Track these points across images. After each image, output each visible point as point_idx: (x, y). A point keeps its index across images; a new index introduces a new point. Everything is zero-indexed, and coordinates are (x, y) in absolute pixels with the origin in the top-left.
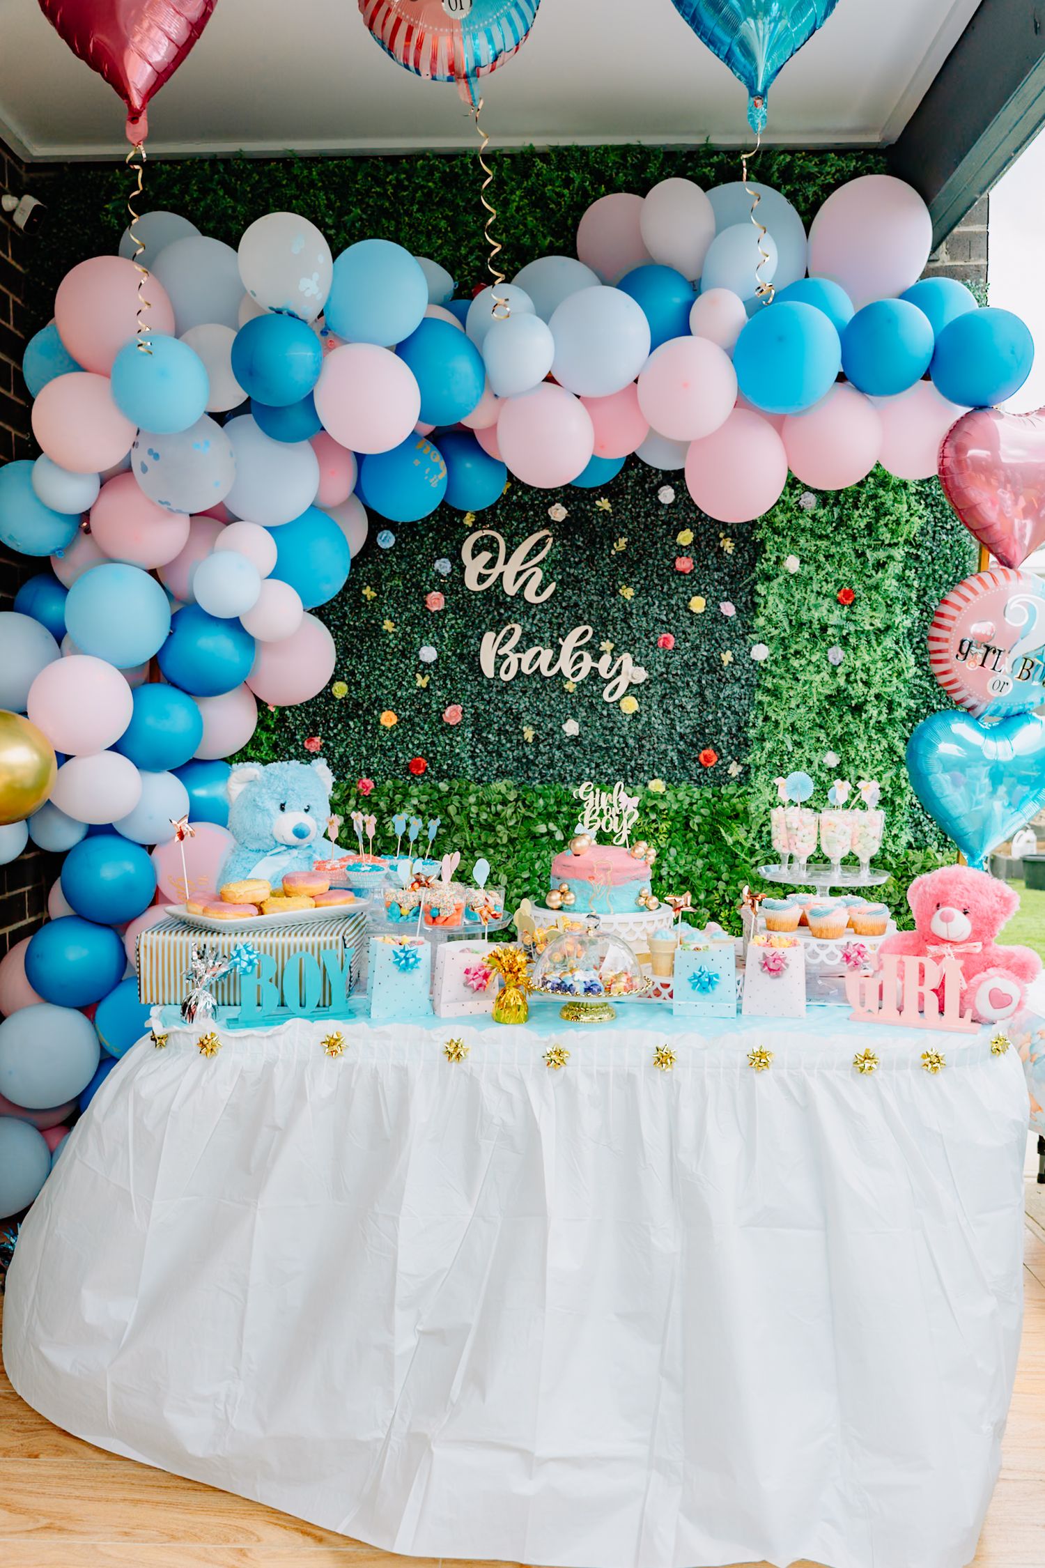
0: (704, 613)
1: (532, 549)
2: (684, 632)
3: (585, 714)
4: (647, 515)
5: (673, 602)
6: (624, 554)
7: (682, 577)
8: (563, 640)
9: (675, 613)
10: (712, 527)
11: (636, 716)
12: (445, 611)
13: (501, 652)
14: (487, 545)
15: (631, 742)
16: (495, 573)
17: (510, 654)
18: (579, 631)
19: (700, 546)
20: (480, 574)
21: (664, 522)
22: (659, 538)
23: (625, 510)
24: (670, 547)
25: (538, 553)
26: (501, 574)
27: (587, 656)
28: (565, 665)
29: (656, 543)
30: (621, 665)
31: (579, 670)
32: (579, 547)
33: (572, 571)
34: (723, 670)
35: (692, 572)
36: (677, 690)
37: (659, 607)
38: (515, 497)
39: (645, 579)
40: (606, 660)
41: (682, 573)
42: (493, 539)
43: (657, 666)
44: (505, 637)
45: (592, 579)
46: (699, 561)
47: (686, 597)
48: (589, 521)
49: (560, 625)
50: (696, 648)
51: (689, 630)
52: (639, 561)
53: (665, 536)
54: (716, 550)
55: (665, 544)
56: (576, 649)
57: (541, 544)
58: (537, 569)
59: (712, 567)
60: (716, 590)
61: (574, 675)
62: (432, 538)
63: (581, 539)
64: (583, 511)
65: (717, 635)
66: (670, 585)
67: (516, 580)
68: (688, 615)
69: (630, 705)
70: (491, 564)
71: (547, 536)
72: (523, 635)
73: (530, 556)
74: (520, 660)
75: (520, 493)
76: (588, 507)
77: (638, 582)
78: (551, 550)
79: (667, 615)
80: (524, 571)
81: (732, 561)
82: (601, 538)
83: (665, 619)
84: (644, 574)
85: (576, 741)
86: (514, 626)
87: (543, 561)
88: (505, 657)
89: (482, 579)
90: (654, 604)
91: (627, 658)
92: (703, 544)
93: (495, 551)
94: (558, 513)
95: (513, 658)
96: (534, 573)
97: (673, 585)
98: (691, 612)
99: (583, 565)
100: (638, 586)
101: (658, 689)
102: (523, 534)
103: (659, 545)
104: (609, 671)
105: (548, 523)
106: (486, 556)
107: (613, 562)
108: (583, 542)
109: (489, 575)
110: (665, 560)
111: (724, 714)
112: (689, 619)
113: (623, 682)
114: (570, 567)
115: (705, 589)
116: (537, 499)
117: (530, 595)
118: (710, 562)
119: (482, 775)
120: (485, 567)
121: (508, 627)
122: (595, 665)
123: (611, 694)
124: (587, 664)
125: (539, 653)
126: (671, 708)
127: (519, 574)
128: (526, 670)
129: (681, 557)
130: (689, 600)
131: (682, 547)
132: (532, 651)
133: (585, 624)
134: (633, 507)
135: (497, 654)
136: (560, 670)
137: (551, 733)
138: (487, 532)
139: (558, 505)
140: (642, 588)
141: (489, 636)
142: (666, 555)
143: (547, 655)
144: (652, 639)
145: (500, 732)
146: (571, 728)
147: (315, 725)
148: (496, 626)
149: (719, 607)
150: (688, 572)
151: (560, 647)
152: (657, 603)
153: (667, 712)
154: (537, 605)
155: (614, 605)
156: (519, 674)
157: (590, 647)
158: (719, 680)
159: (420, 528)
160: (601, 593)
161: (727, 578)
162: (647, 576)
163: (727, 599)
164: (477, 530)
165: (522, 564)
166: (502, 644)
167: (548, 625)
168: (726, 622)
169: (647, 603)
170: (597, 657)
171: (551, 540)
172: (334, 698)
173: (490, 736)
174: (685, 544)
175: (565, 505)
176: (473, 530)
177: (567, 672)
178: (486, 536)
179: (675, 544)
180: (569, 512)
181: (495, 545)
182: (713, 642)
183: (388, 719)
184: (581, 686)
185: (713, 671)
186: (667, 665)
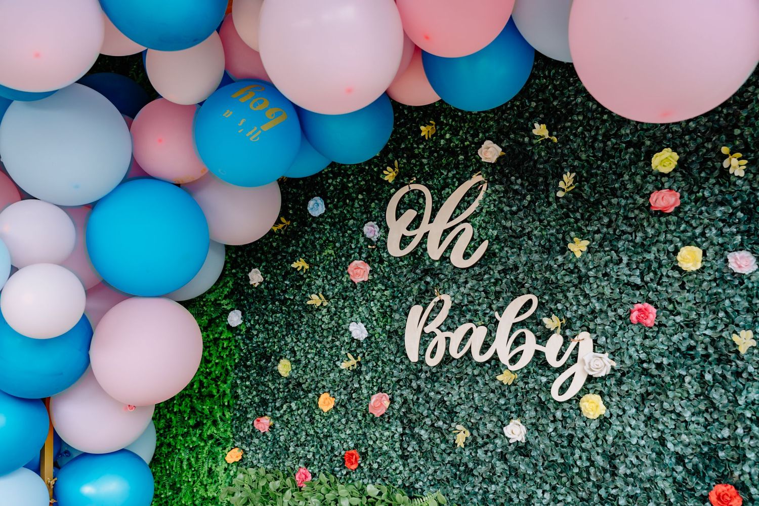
0: (702, 270)
1: (463, 200)
2: (670, 301)
3: (533, 413)
4: (607, 137)
5: (650, 257)
6: (576, 194)
7: (663, 219)
8: (500, 315)
9: (655, 273)
10: (709, 140)
11: (604, 422)
12: (372, 282)
13: (428, 330)
14: (413, 202)
15: (599, 460)
16: (419, 233)
17: (438, 332)
18: (520, 301)
19: (689, 170)
20: (403, 236)
21: (629, 144)
22: (625, 166)
23: (575, 135)
24: (644, 177)
25: (469, 204)
26: (426, 235)
27: (530, 337)
28: (502, 347)
29: (621, 175)
30: (577, 348)
31: (521, 353)
32: (516, 192)
33: (508, 224)
34: (742, 359)
35: (678, 210)
36: (663, 388)
37: (628, 265)
38: (442, 142)
39: (608, 226)
40: (556, 341)
41: (661, 213)
42: (420, 194)
43: (632, 350)
44: (432, 310)
45: (536, 232)
46: (691, 192)
47: (671, 248)
48: (528, 157)
49: (498, 295)
50: (692, 325)
51: (678, 298)
52: (598, 202)
53: (633, 163)
54: (716, 173)
55: (635, 174)
56: (515, 326)
57: (472, 193)
58: (468, 226)
59: (712, 200)
60: (721, 234)
61: (514, 360)
62: (363, 200)
63: (519, 181)
64: (522, 144)
65: (727, 302)
66: (645, 232)
67: (441, 242)
68: (676, 274)
69: (593, 406)
70: (416, 223)
71: (479, 183)
72: (453, 309)
73: (460, 208)
74: (448, 339)
75: (448, 136)
76: (526, 139)
77: (598, 232)
78: (484, 199)
79: (642, 276)
80: (452, 228)
81: (746, 188)
82: (546, 178)
83: (638, 281)
84: (606, 220)
85: (523, 449)
86: (443, 297)
87: (475, 215)
88: (433, 335)
89: (405, 241)
90: (621, 260)
91: (585, 340)
92: (695, 168)
93: (422, 207)
94: (490, 152)
95: (441, 337)
96: (464, 230)
97: (650, 232)
98: (681, 271)
99: (521, 214)
100: (597, 236)
101: (637, 386)
102: (453, 184)
103: (626, 177)
104: (559, 358)
105: (480, 166)
106: (411, 214)
107: (562, 207)
108: (522, 185)
109: (413, 237)
110: (637, 197)
111: (748, 430)
112: (678, 280)
113: (579, 374)
114: (506, 219)
115: (703, 234)
116: (466, 139)
117: (457, 259)
118: (707, 194)
119: (417, 481)
120: (408, 229)
121: (436, 299)
122: (540, 348)
123: (563, 390)
124: (530, 346)
125: (470, 332)
126: (657, 414)
127: (446, 232)
128: (454, 353)
129: (659, 189)
130: (676, 251)
131: (663, 175)
132: (463, 329)
133: (529, 292)
134: (585, 129)
135: (423, 331)
136: (496, 353)
137: (490, 438)
138: (413, 187)
139: (488, 143)
140: (604, 239)
141: (416, 310)
142: (639, 189)
143: (480, 333)
144: (620, 311)
145: (434, 428)
146: (516, 431)
147: (264, 402)
148: (422, 298)
149: (726, 261)
150: (672, 210)
151: (497, 322)
152: (625, 259)
153: (650, 419)
154: (467, 269)
155: (563, 264)
156: (447, 359)
157: (534, 323)
158: (737, 374)
159: (351, 190)
160: (547, 250)
161: (740, 215)
162: (611, 221)
163: (741, 247)
164: (403, 185)
165: (451, 219)
166: (429, 320)
167: (483, 294)
168: (742, 283)
169: (611, 261)
170: (544, 337)
171: (485, 186)
172: (280, 376)
173: (422, 432)
174: (666, 170)
175: (498, 142)
176: (398, 185)
177: (504, 358)
178: (413, 191)
179: (650, 172)
180: (504, 150)
181: (421, 201)
182: (721, 314)
183: (326, 403)
184: (525, 374)
185: (722, 360)
186: (647, 349)
